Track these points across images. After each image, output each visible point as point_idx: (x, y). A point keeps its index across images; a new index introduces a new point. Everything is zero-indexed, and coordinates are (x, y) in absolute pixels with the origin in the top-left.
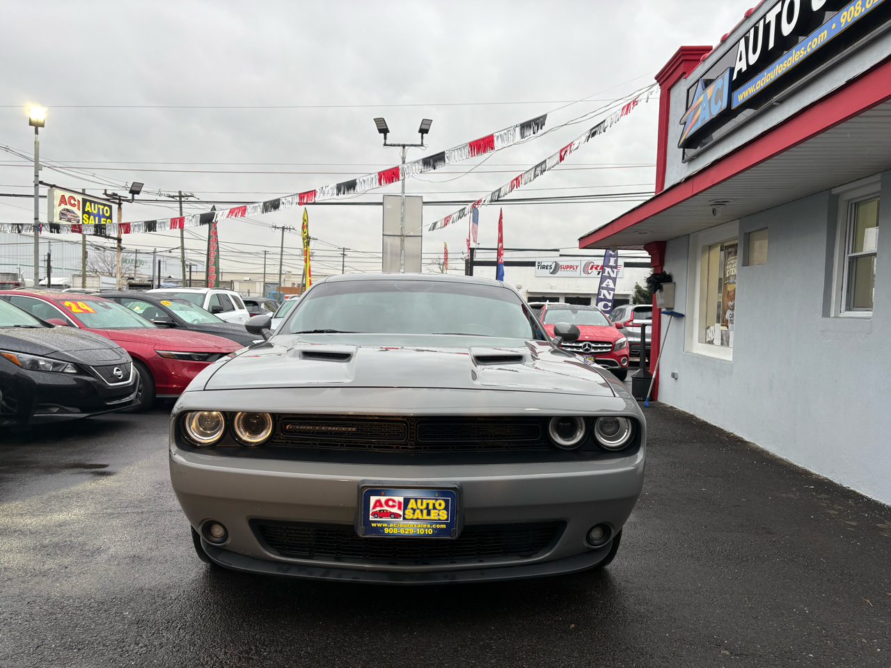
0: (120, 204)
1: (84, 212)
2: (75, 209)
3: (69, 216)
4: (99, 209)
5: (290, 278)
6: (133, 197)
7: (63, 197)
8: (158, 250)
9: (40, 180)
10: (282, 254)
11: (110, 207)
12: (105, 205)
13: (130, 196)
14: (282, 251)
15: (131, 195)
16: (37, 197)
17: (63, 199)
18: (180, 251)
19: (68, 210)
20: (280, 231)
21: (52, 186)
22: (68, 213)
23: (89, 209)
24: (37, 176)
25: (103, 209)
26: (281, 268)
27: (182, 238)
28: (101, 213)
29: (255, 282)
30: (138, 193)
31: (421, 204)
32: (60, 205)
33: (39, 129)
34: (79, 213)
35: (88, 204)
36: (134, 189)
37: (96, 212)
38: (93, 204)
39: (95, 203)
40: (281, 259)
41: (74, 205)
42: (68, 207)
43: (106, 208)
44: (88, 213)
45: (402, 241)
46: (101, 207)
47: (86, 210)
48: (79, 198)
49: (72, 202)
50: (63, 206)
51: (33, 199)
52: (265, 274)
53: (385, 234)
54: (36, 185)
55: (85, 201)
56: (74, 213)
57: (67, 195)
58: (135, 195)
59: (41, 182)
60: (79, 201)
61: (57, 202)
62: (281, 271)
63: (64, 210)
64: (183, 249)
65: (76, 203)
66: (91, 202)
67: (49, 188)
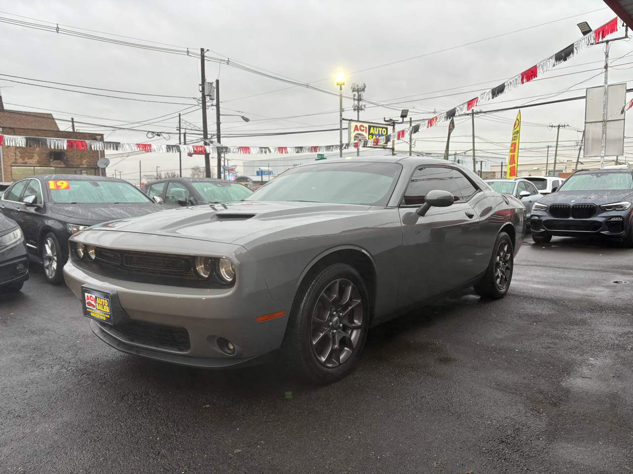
0: (394, 126)
1: (369, 134)
2: (364, 133)
3: (360, 138)
4: (379, 131)
5: (571, 165)
6: (403, 120)
7: (356, 126)
8: (458, 152)
9: (343, 117)
10: (557, 147)
11: (387, 129)
12: (383, 128)
13: (400, 120)
14: (557, 144)
15: (402, 118)
16: (341, 129)
17: (356, 128)
18: (472, 152)
19: (359, 134)
20: (556, 129)
21: (350, 120)
22: (359, 136)
23: (373, 132)
24: (341, 115)
25: (382, 131)
26: (555, 158)
27: (474, 143)
28: (380, 133)
29: (541, 171)
30: (406, 116)
31: (625, 91)
32: (354, 131)
33: (342, 86)
34: (366, 135)
35: (372, 128)
36: (403, 114)
37: (377, 133)
38: (375, 128)
39: (376, 127)
40: (556, 151)
41: (363, 131)
42: (360, 132)
43: (384, 129)
44: (372, 135)
45: (605, 126)
46: (380, 129)
47: (371, 132)
48: (366, 125)
49: (362, 128)
50: (357, 132)
51: (339, 131)
52: (547, 164)
53: (587, 121)
54: (341, 121)
55: (370, 127)
56: (363, 135)
57: (359, 124)
58: (405, 118)
59: (343, 119)
60: (366, 128)
61: (352, 130)
62: (555, 161)
63: (357, 134)
64: (474, 150)
65: (365, 129)
66: (374, 127)
67: (348, 122)
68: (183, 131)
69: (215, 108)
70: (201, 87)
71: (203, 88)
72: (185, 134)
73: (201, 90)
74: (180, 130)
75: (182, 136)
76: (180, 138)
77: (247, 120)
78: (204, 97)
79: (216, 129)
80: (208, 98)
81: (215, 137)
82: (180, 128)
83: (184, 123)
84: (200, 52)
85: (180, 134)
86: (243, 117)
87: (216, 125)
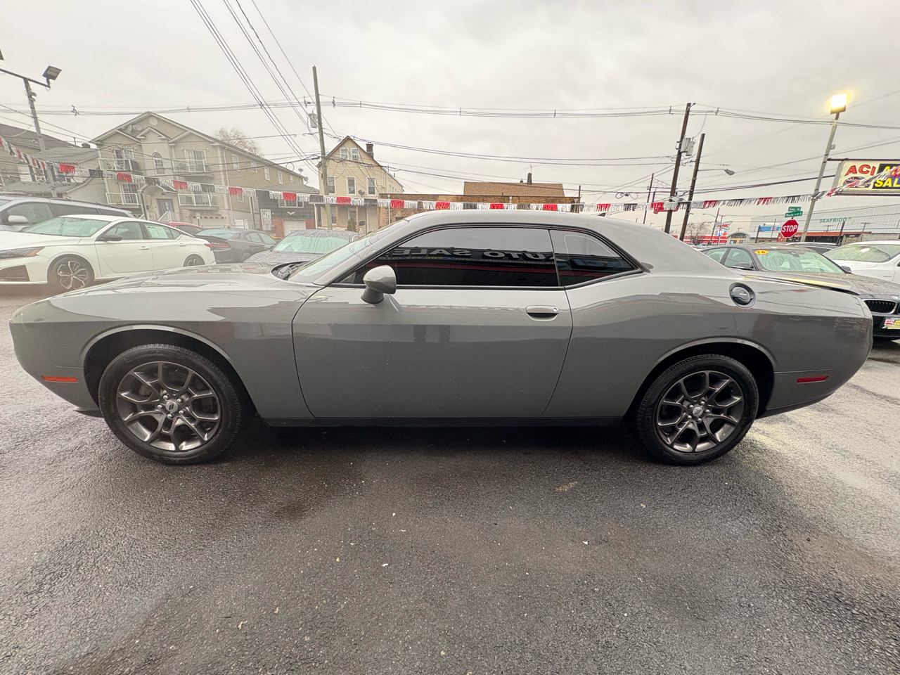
68: (653, 190)
69: (694, 164)
70: (678, 144)
71: (680, 145)
72: (654, 193)
73: (678, 147)
74: (650, 190)
75: (652, 195)
76: (649, 197)
77: (730, 173)
78: (680, 154)
79: (690, 185)
80: (684, 155)
81: (688, 193)
82: (651, 187)
83: (656, 182)
84: (685, 108)
85: (649, 193)
86: (727, 171)
87: (691, 182)
